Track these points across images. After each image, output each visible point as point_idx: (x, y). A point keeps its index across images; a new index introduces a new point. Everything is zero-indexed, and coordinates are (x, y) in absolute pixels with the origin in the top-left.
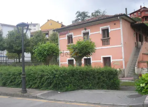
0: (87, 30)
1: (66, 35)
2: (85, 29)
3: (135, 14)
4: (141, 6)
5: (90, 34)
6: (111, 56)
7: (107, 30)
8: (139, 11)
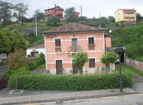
0: (76, 37)
1: (54, 39)
2: (74, 36)
3: (50, 11)
4: (55, 5)
5: (78, 40)
6: (95, 58)
7: (93, 39)
8: (54, 9)
